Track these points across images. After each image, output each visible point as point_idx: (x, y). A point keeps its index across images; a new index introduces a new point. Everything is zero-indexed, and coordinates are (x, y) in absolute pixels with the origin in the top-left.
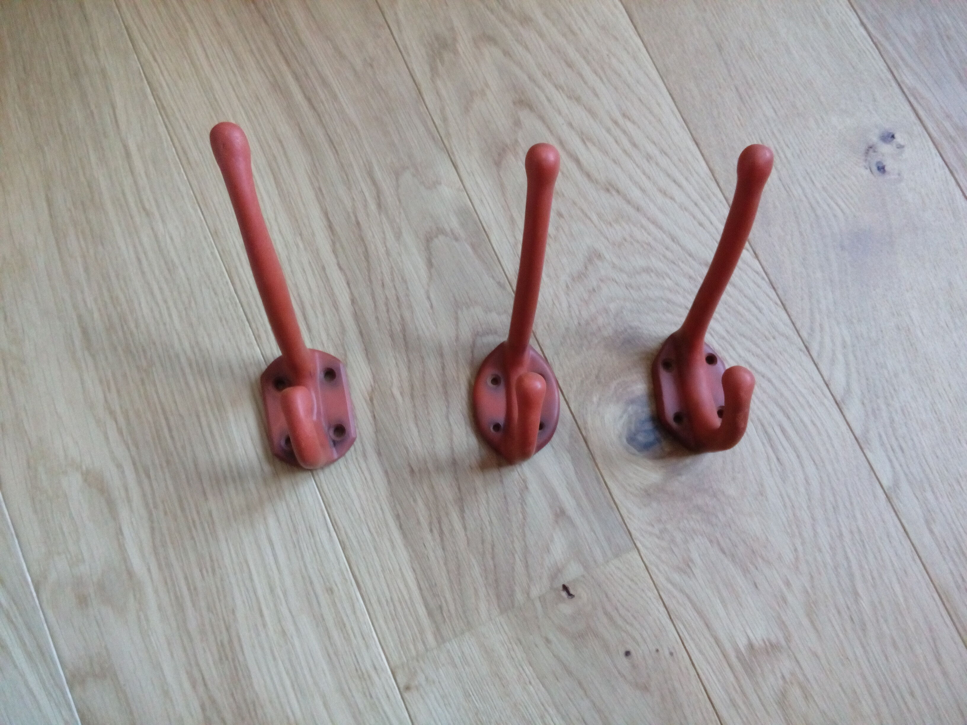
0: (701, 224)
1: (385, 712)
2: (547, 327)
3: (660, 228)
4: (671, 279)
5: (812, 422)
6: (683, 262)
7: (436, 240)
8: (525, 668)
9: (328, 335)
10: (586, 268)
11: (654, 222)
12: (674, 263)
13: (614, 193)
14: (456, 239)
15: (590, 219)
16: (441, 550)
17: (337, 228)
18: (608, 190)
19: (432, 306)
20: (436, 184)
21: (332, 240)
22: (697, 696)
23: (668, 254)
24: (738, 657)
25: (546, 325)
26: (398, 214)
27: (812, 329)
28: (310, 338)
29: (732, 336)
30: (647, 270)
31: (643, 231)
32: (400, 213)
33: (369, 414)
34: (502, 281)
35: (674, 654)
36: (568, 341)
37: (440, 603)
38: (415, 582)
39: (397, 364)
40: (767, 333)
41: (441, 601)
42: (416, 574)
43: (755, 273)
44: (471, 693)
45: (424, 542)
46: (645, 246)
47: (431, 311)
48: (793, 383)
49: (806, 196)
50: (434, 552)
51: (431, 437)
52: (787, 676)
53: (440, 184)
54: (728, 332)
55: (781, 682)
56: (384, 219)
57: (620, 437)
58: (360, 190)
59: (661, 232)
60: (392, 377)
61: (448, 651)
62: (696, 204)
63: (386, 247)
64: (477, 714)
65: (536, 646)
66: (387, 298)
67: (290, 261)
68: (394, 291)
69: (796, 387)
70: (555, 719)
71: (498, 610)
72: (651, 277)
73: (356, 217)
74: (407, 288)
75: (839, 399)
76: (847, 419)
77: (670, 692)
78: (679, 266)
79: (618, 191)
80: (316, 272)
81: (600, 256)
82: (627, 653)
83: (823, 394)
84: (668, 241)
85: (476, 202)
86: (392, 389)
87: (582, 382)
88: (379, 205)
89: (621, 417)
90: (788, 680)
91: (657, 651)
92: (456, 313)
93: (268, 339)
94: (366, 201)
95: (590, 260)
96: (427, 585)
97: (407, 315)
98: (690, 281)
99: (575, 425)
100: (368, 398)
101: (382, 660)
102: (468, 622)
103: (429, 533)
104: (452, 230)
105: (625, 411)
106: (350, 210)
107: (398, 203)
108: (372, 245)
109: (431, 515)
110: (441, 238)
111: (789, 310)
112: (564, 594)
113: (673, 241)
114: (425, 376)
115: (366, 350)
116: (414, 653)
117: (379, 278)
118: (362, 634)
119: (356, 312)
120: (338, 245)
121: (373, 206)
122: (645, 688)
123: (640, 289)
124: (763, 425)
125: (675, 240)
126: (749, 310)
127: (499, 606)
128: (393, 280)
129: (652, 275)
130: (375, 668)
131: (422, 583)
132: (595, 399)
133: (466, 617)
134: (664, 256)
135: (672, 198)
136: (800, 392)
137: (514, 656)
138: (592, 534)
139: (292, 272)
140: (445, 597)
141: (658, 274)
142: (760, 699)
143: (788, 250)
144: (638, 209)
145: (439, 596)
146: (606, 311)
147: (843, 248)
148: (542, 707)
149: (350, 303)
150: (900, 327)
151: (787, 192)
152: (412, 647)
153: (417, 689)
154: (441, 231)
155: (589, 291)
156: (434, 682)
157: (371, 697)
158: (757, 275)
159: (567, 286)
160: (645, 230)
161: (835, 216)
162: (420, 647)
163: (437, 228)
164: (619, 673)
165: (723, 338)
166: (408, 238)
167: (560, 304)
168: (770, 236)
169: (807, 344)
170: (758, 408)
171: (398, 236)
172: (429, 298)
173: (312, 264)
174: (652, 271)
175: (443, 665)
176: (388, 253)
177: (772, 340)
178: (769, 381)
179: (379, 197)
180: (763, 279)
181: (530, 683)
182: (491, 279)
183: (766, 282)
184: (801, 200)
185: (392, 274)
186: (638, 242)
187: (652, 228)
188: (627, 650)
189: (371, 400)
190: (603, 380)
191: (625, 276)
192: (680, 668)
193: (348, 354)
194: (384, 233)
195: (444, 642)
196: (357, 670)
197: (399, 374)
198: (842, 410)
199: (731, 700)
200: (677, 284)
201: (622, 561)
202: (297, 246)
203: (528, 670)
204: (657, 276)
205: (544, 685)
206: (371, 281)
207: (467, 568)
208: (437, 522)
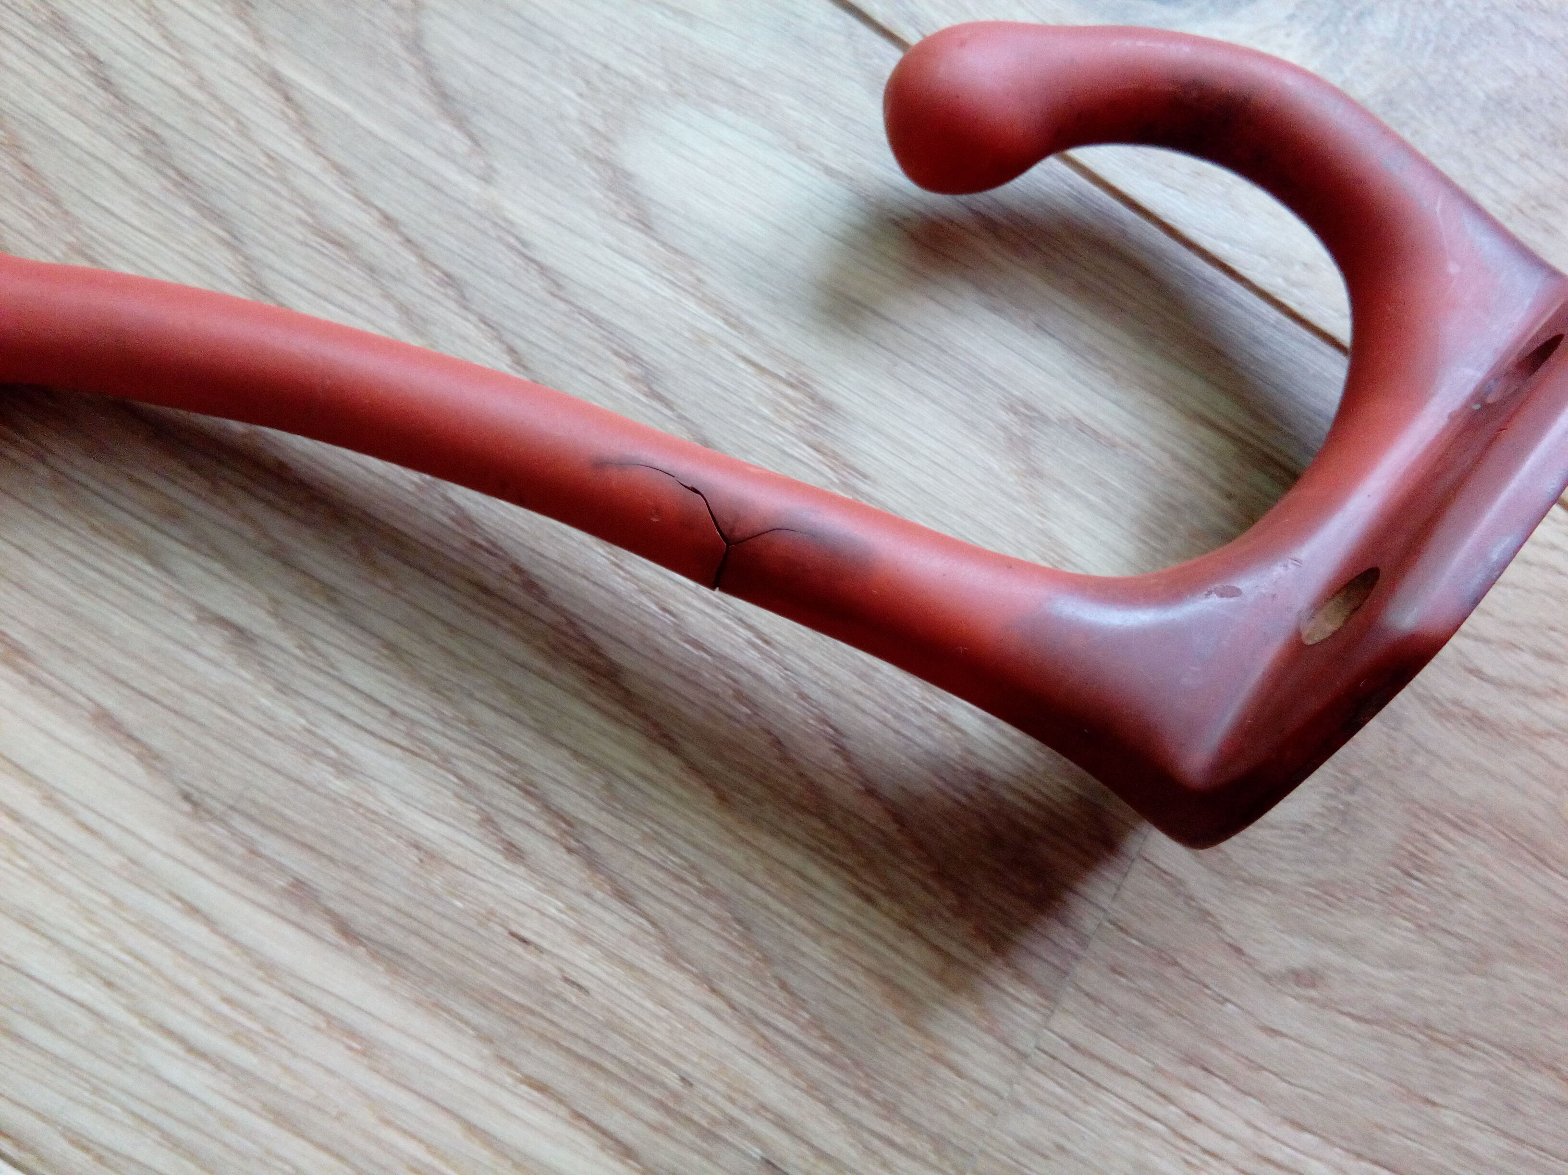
16: (615, 904)
37: (756, 1152)
38: (580, 1138)
41: (756, 1139)
42: (560, 1099)
45: (515, 928)
50: (585, 939)
96: (653, 1115)
99: (862, 30)
103: (508, 866)
114: (27, 159)
131: (615, 1121)
137: (1213, 1142)
140: (762, 1108)
145: (733, 1122)
207: (785, 910)
208: (514, 794)
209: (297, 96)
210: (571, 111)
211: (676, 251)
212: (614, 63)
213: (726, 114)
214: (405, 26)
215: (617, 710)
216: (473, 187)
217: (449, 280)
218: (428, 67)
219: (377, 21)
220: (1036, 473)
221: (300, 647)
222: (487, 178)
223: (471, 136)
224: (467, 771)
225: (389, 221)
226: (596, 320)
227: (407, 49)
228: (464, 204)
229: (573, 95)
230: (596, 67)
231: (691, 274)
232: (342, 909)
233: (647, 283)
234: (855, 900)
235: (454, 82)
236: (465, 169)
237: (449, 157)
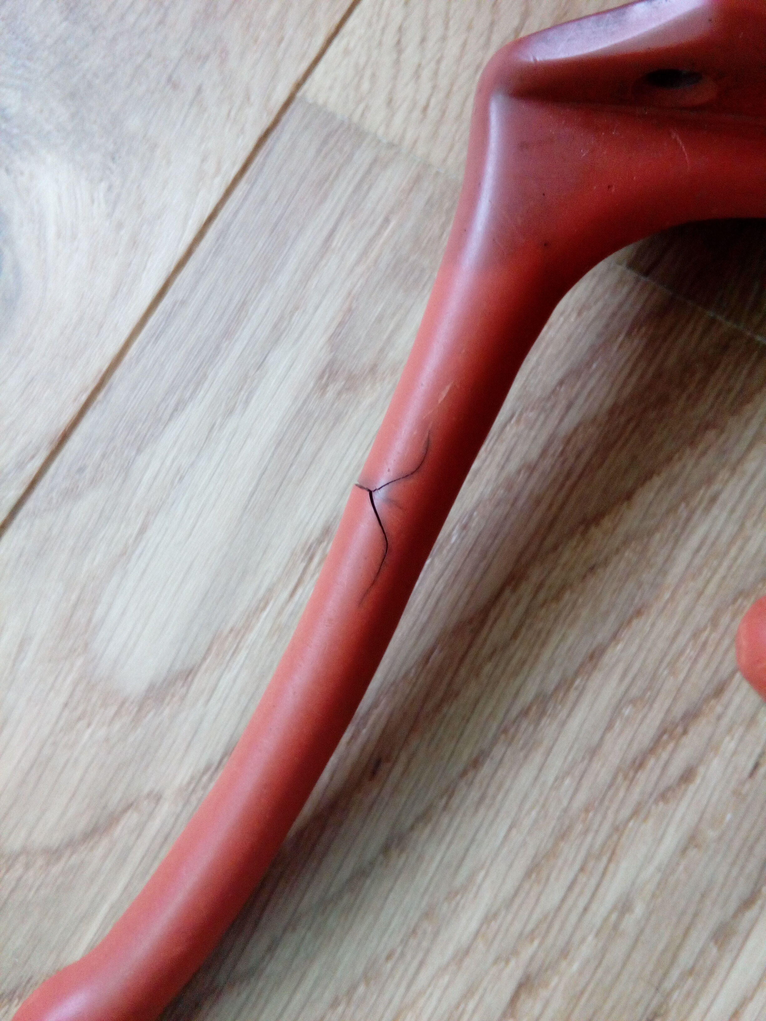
45: (746, 773)
51: (361, 989)
99: (29, 505)
103: (698, 780)
109: (635, 813)
138: (337, 241)
201: (362, 107)
207: (726, 564)
208: (642, 776)
210: (102, 733)
211: (209, 650)
212: (62, 699)
213: (100, 612)
214: (40, 862)
215: (573, 695)
218: (72, 844)
219: (38, 883)
220: (373, 369)
221: (532, 941)
222: (156, 797)
223: (125, 810)
224: (626, 812)
227: (59, 859)
228: (178, 816)
229: (89, 731)
230: (66, 713)
231: (227, 637)
232: (733, 905)
233: (235, 672)
234: (715, 511)
235: (82, 824)
236: (151, 815)
237: (141, 828)
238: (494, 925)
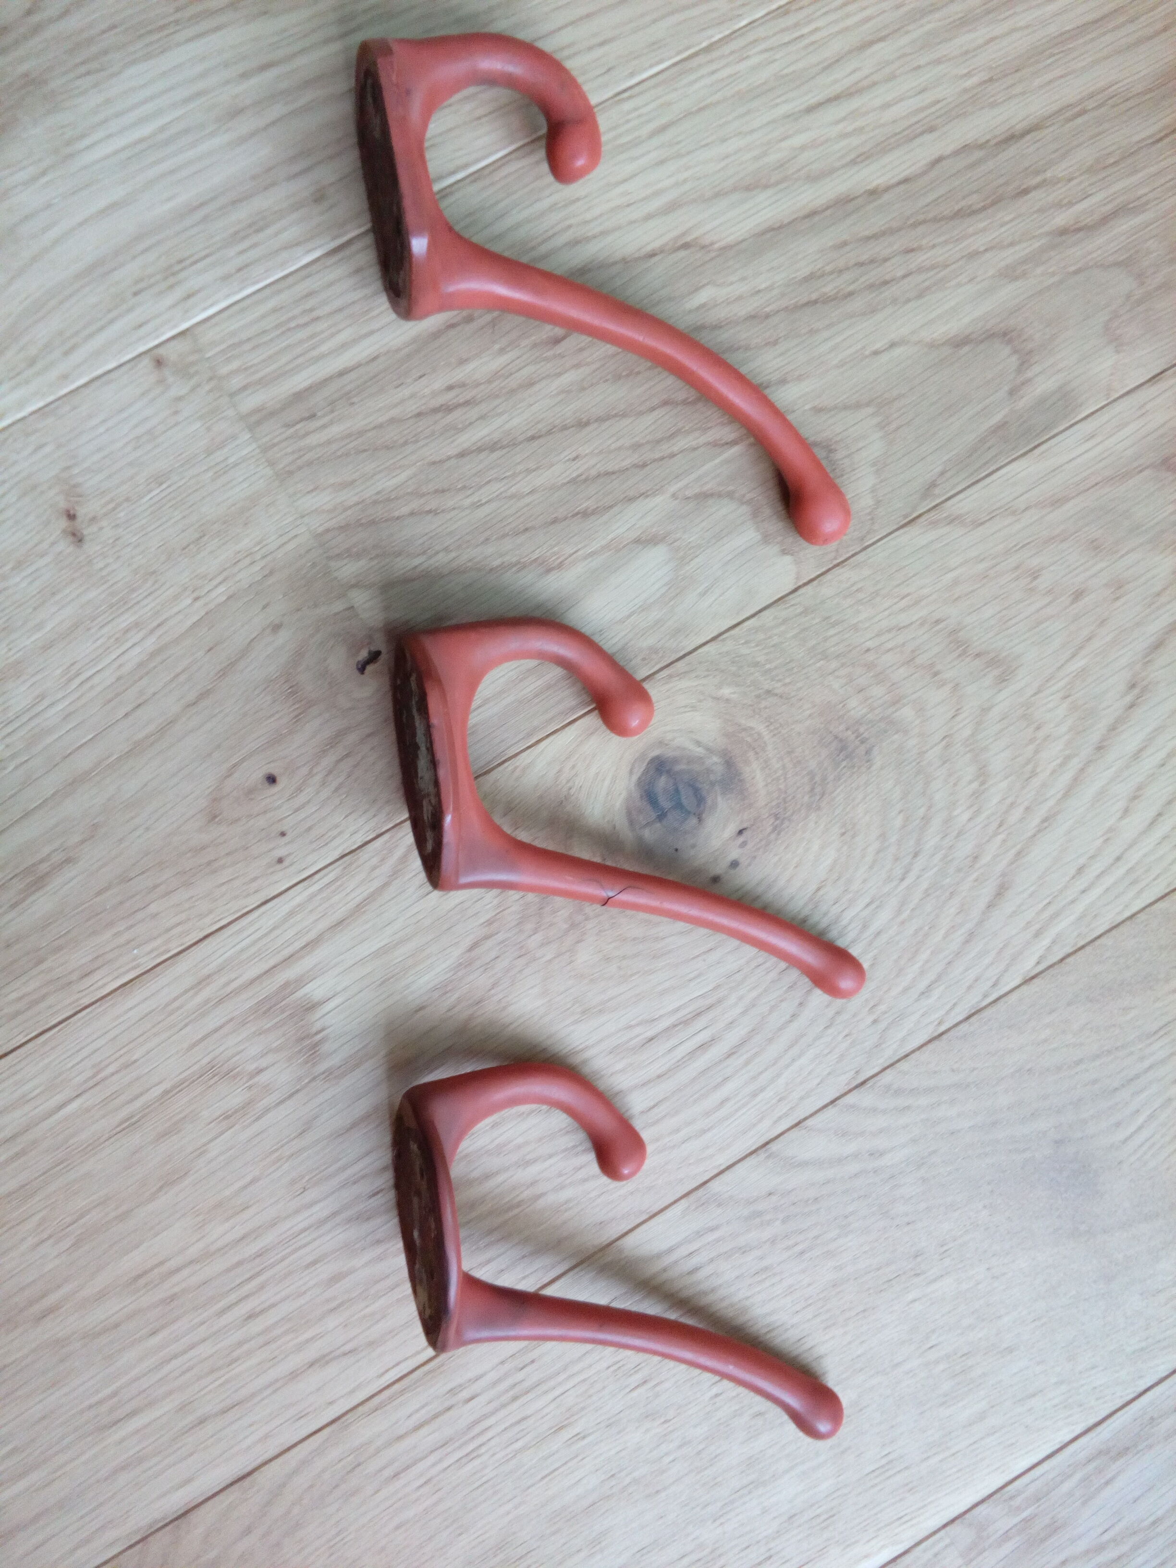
0: (1080, 870)
1: (112, 321)
2: (855, 588)
3: (1067, 794)
4: (970, 820)
5: (726, 1100)
6: (1004, 841)
7: (1007, 350)
8: (221, 589)
9: (803, 148)
10: (978, 655)
11: (1076, 780)
12: (1000, 826)
13: (1129, 699)
14: (1012, 392)
15: (1074, 656)
16: (418, 411)
17: (1012, 150)
18: (1133, 686)
19: (876, 353)
20: (1117, 342)
21: (988, 141)
22: (210, 912)
23: (1017, 813)
24: (287, 985)
25: (859, 585)
26: (1051, 270)
27: (898, 1092)
28: (793, 114)
29: (870, 943)
30: (983, 775)
31: (1059, 761)
32: (1053, 274)
33: (657, 244)
34: (937, 491)
35: (279, 866)
36: (832, 632)
37: (319, 414)
38: (353, 363)
39: (759, 291)
40: (882, 1008)
41: (324, 416)
42: (368, 363)
43: (994, 979)
44: (164, 486)
45: (426, 376)
46: (1029, 767)
47: (867, 353)
48: (794, 1060)
49: (1150, 1067)
50: (412, 396)
51: (624, 374)
52: (263, 1078)
53: (1118, 352)
54: (878, 934)
55: (251, 1067)
56: (1037, 244)
57: (661, 743)
58: (1090, 193)
59: (1059, 796)
60: (732, 283)
61: (234, 437)
62: (1118, 859)
63: (986, 250)
64: (127, 500)
65: (264, 607)
66: (886, 260)
67: (938, 62)
68: (899, 274)
69: (787, 1066)
70: (137, 650)
71: (321, 529)
72: (971, 782)
73: (1036, 187)
74: (909, 300)
75: (774, 1147)
76: (740, 1165)
77: (209, 863)
78: (996, 834)
79: (1132, 706)
80: (922, 115)
81: (1002, 680)
82: (272, 779)
83: (780, 1118)
84: (1042, 811)
85: (1087, 427)
86: (709, 286)
87: (756, 664)
88: (1063, 232)
89: (698, 743)
90: (256, 1079)
91: (283, 834)
92: (868, 405)
93: (782, 31)
94: (1071, 204)
95: (994, 662)
96: (348, 388)
97: (857, 304)
98: (968, 857)
100: (688, 239)
101: (205, 309)
102: (291, 473)
103: (447, 383)
104: (1029, 380)
105: (709, 750)
106: (1048, 174)
107: (1073, 268)
108: (985, 223)
109: (479, 385)
110: (1014, 360)
111: (930, 1046)
112: (364, 654)
113: (1045, 820)
115: (780, 227)
116: (224, 370)
117: (924, 242)
118: (247, 266)
119: (853, 199)
120: (978, 154)
121: (1061, 219)
122: (213, 817)
123: (944, 763)
124: (710, 1008)
125: (1046, 824)
126: (922, 973)
127: (328, 531)
128: (920, 270)
129: (975, 785)
130: (189, 296)
131: (353, 375)
132: (726, 691)
133: (300, 468)
134: (1012, 805)
135: (1126, 811)
136: (778, 1076)
137: (241, 565)
139: (919, 67)
140: (331, 423)
141: (976, 795)
142: (216, 1030)
143: (1045, 1041)
144: (1100, 748)
145: (332, 411)
146: (896, 702)
147: (1058, 1143)
148: (155, 624)
149: (868, 188)
150: (919, 1259)
151: (1156, 1033)
152: (235, 365)
153: (161, 381)
154: (1025, 361)
155: (932, 665)
156: (176, 413)
157: (136, 294)
158: (990, 983)
159: (938, 622)
160: (1061, 765)
161: (1118, 1125)
162: (236, 382)
163: (1030, 352)
164: (234, 766)
165: (865, 927)
166: (1008, 293)
167: (903, 610)
168: (1069, 1004)
169: (871, 1083)
170: (741, 998)
171: (1010, 274)
172: (893, 345)
173: (938, 106)
174: (982, 783)
175: (209, 429)
176: (974, 255)
177: (871, 1019)
178: (794, 1016)
179: (1079, 230)
180: (985, 996)
181: (196, 599)
182: (939, 469)
183: (978, 1002)
184: (1142, 1059)
185: (932, 267)
186: (1037, 752)
187: (1066, 778)
188: (278, 779)
189: (686, 246)
190: (764, 704)
191: (967, 732)
192: (255, 879)
193: (770, 192)
194: (1012, 244)
195: (251, 428)
196: (180, 262)
197: (740, 298)
198: (753, 1156)
199: (209, 976)
200: (960, 834)
202: (968, 75)
203: (220, 593)
204: (972, 795)
205: (195, 625)
206: (915, 225)
207: (388, 464)
208: (468, 397)
209: (726, 447)
210: (686, 536)
211: (624, 547)
212: (697, 560)
213: (663, 590)
214: (737, 495)
215: (479, 444)
216: (673, 488)
217: (644, 465)
218: (720, 495)
221: (546, 356)
222: (674, 496)
223: (689, 498)
224: (482, 387)
225: (672, 455)
226: (611, 507)
227: (727, 492)
228: (668, 483)
229: (690, 540)
230: (697, 554)
231: (613, 549)
233: (616, 532)
234: (379, 489)
235: (712, 501)
236: (680, 490)
237: (686, 487)
238: (558, 371)
